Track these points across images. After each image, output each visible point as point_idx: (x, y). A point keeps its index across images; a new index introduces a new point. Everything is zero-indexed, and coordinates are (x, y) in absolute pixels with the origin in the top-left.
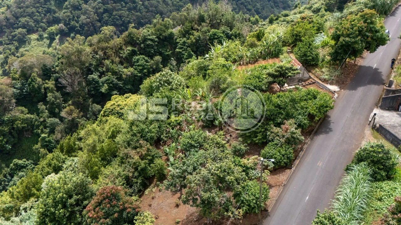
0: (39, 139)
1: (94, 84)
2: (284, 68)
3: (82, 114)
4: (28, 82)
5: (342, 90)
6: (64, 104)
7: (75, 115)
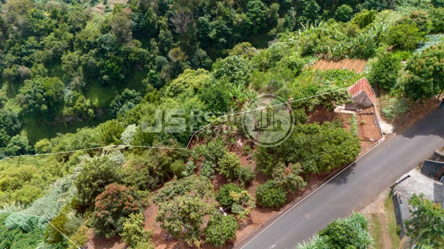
0: (148, 74)
1: (204, 28)
2: (334, 94)
3: (187, 57)
4: (145, 16)
5: (395, 134)
6: (174, 43)
7: (180, 58)
